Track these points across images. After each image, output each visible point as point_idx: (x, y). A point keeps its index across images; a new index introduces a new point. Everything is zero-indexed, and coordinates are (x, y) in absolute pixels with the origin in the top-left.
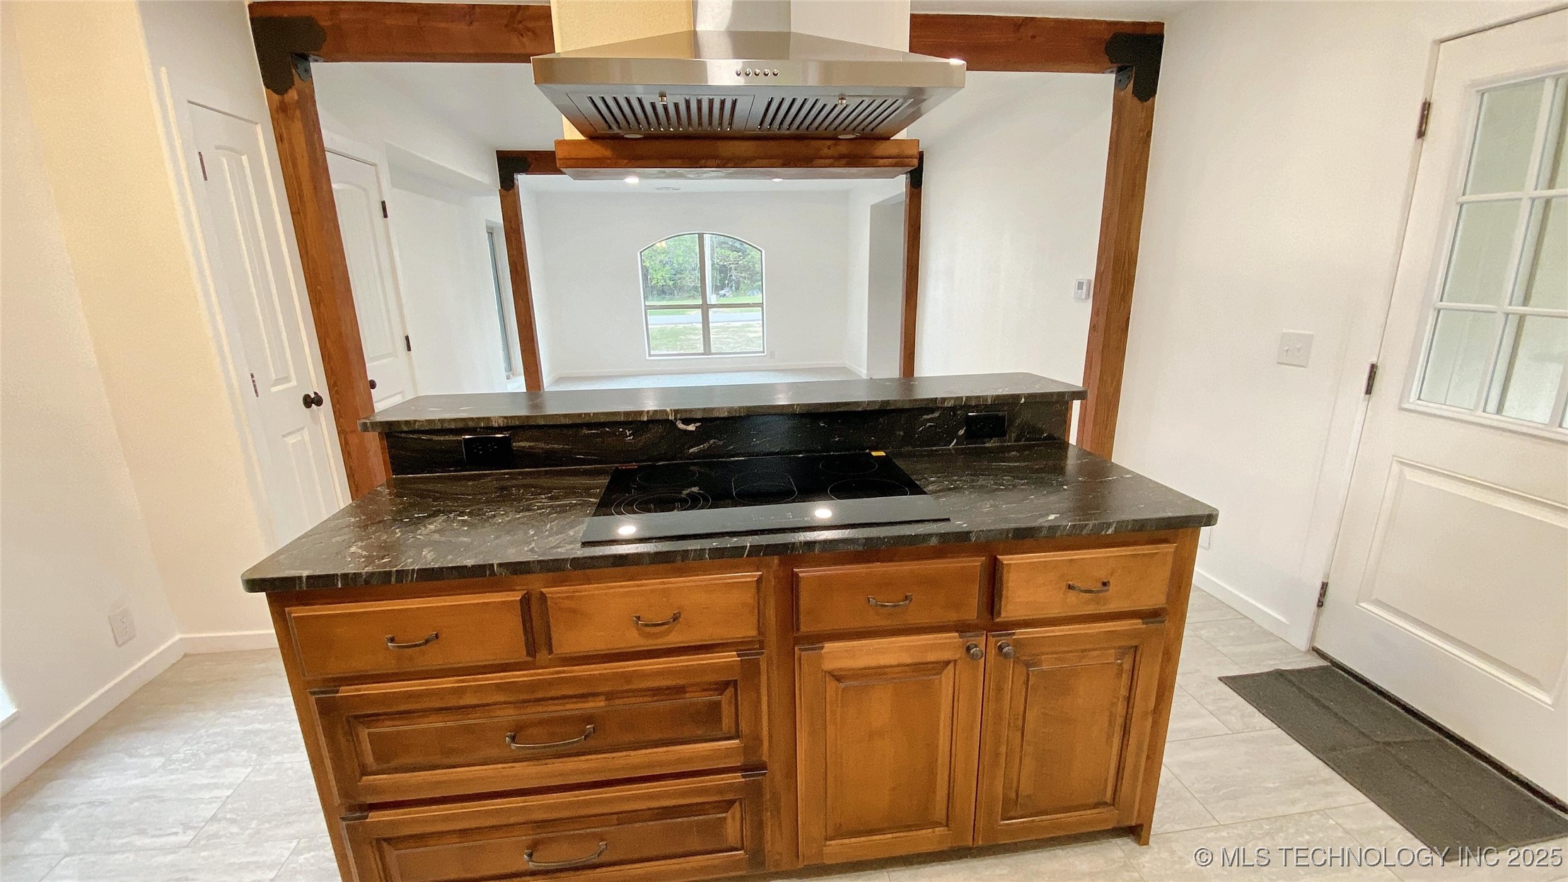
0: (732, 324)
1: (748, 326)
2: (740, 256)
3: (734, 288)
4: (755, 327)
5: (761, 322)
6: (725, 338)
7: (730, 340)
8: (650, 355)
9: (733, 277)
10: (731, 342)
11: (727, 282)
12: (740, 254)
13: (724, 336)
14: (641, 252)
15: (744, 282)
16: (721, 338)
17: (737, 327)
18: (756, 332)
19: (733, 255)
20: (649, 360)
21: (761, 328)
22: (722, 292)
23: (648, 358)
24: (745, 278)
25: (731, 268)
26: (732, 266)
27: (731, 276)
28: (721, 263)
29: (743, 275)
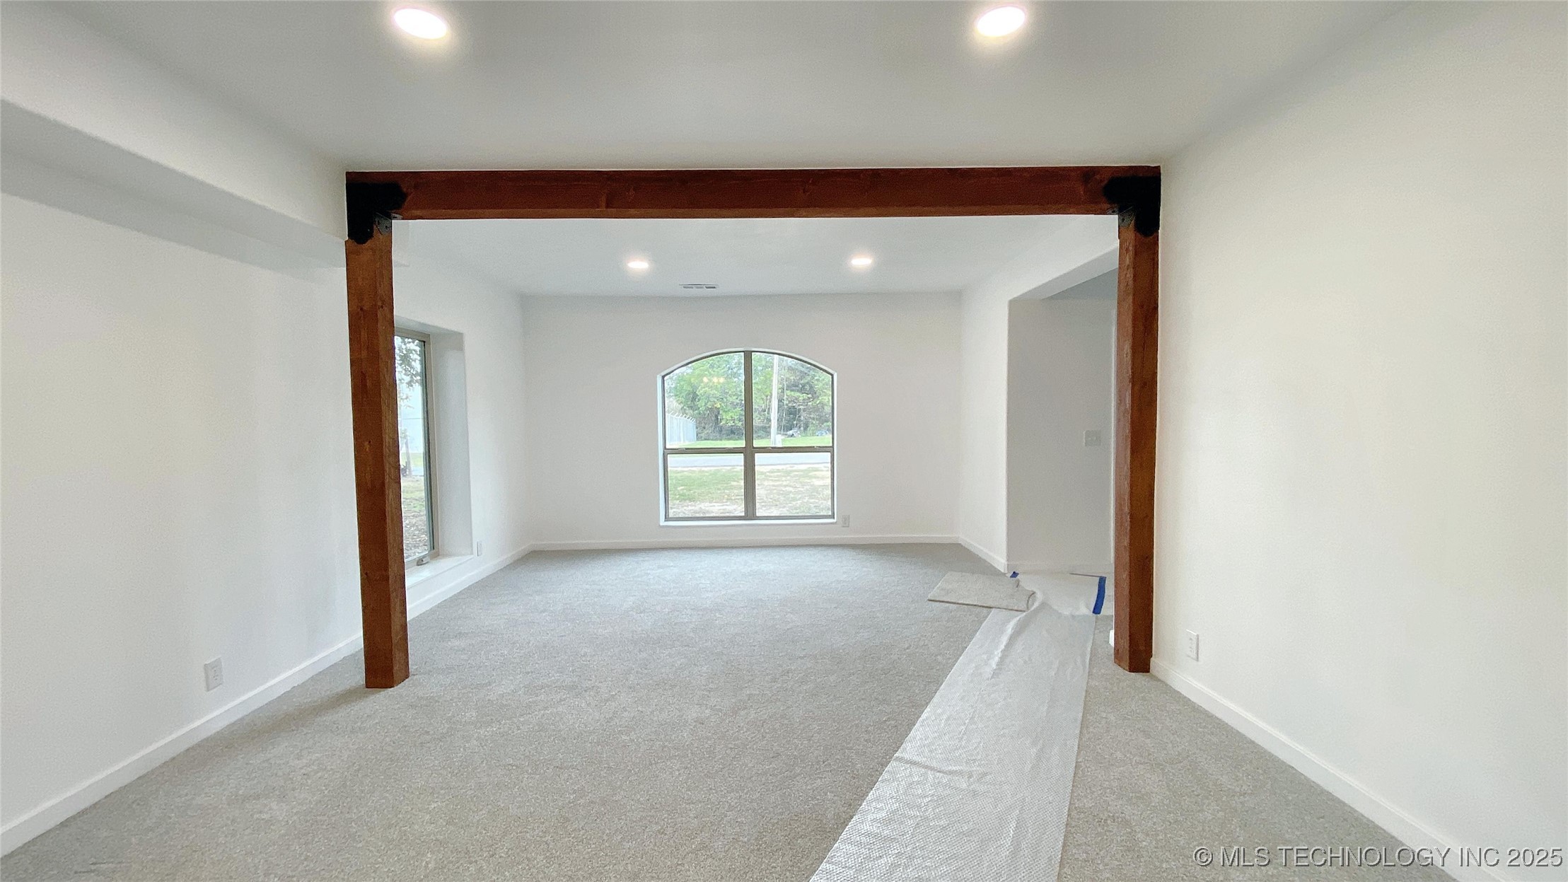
0: (796, 467)
1: (817, 470)
2: (809, 398)
3: (802, 428)
4: (822, 471)
5: (829, 465)
6: (785, 486)
7: (791, 489)
8: (667, 518)
9: (802, 418)
10: (791, 492)
11: (795, 422)
12: (810, 396)
13: (785, 483)
14: (663, 377)
15: (812, 423)
16: (781, 485)
17: (802, 471)
18: (823, 478)
19: (802, 397)
20: (663, 527)
21: (829, 473)
22: (790, 432)
23: (663, 523)
24: (814, 419)
25: (800, 410)
26: (801, 407)
27: (800, 417)
28: (790, 405)
29: (812, 416)
